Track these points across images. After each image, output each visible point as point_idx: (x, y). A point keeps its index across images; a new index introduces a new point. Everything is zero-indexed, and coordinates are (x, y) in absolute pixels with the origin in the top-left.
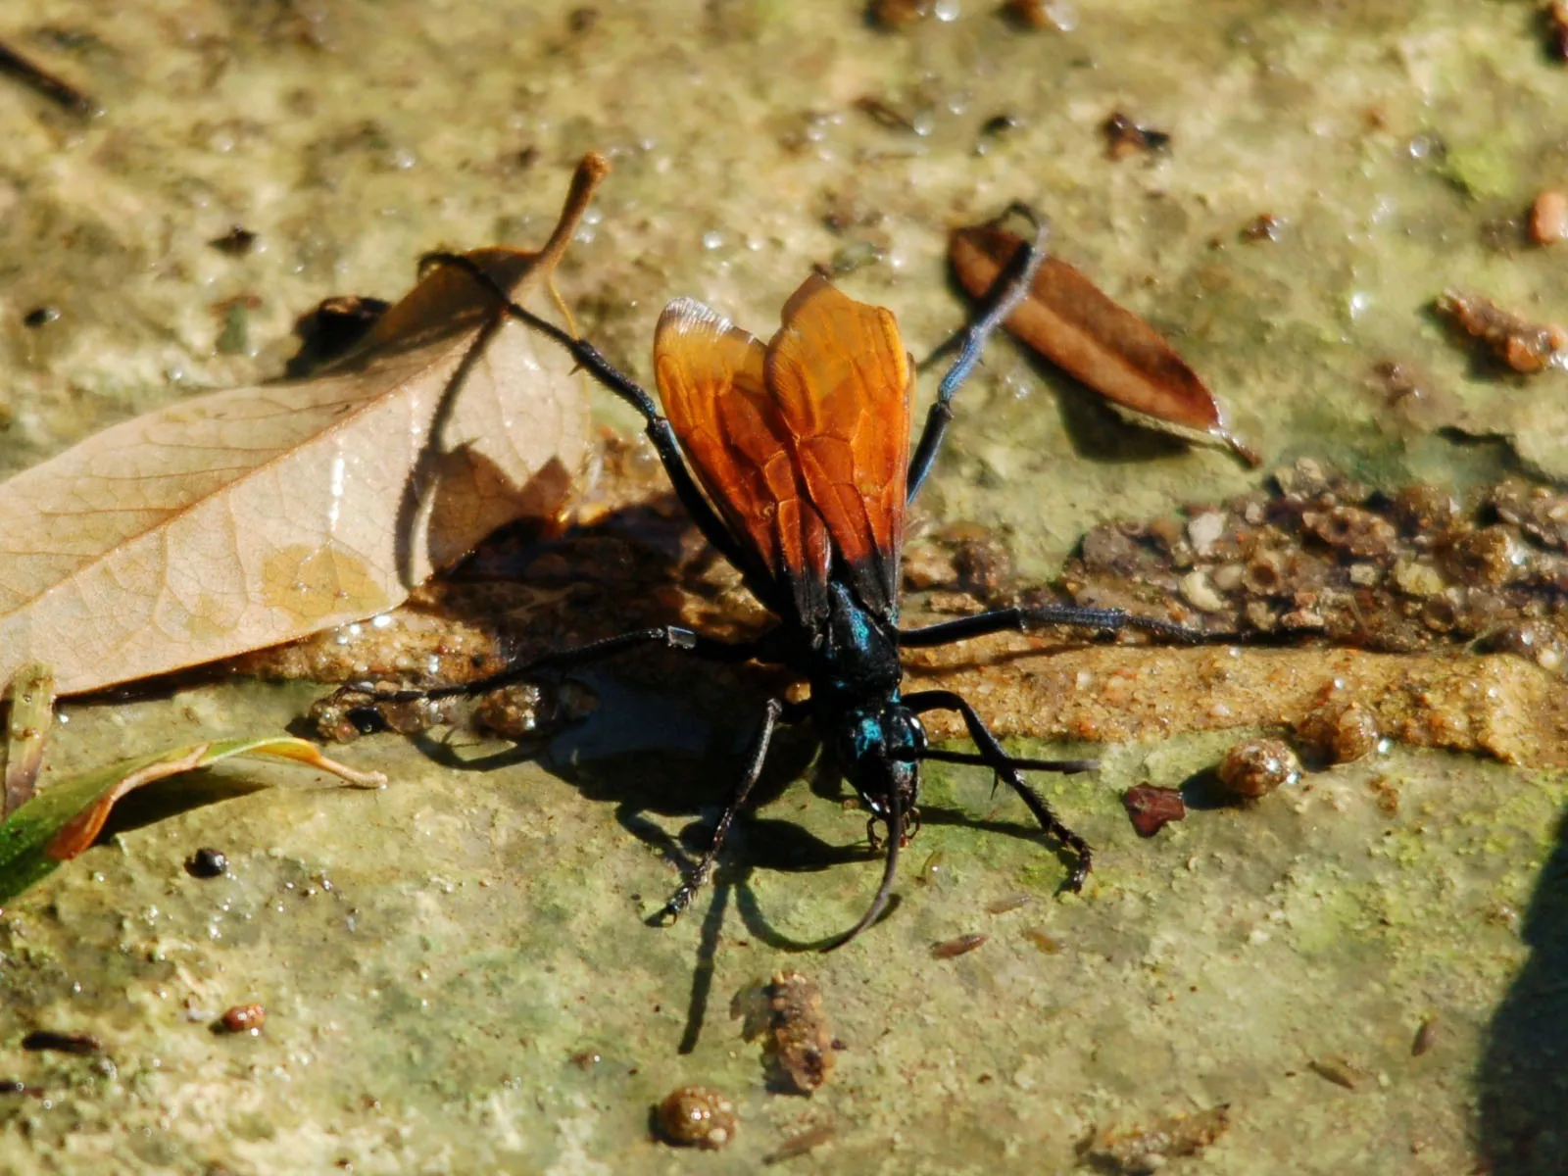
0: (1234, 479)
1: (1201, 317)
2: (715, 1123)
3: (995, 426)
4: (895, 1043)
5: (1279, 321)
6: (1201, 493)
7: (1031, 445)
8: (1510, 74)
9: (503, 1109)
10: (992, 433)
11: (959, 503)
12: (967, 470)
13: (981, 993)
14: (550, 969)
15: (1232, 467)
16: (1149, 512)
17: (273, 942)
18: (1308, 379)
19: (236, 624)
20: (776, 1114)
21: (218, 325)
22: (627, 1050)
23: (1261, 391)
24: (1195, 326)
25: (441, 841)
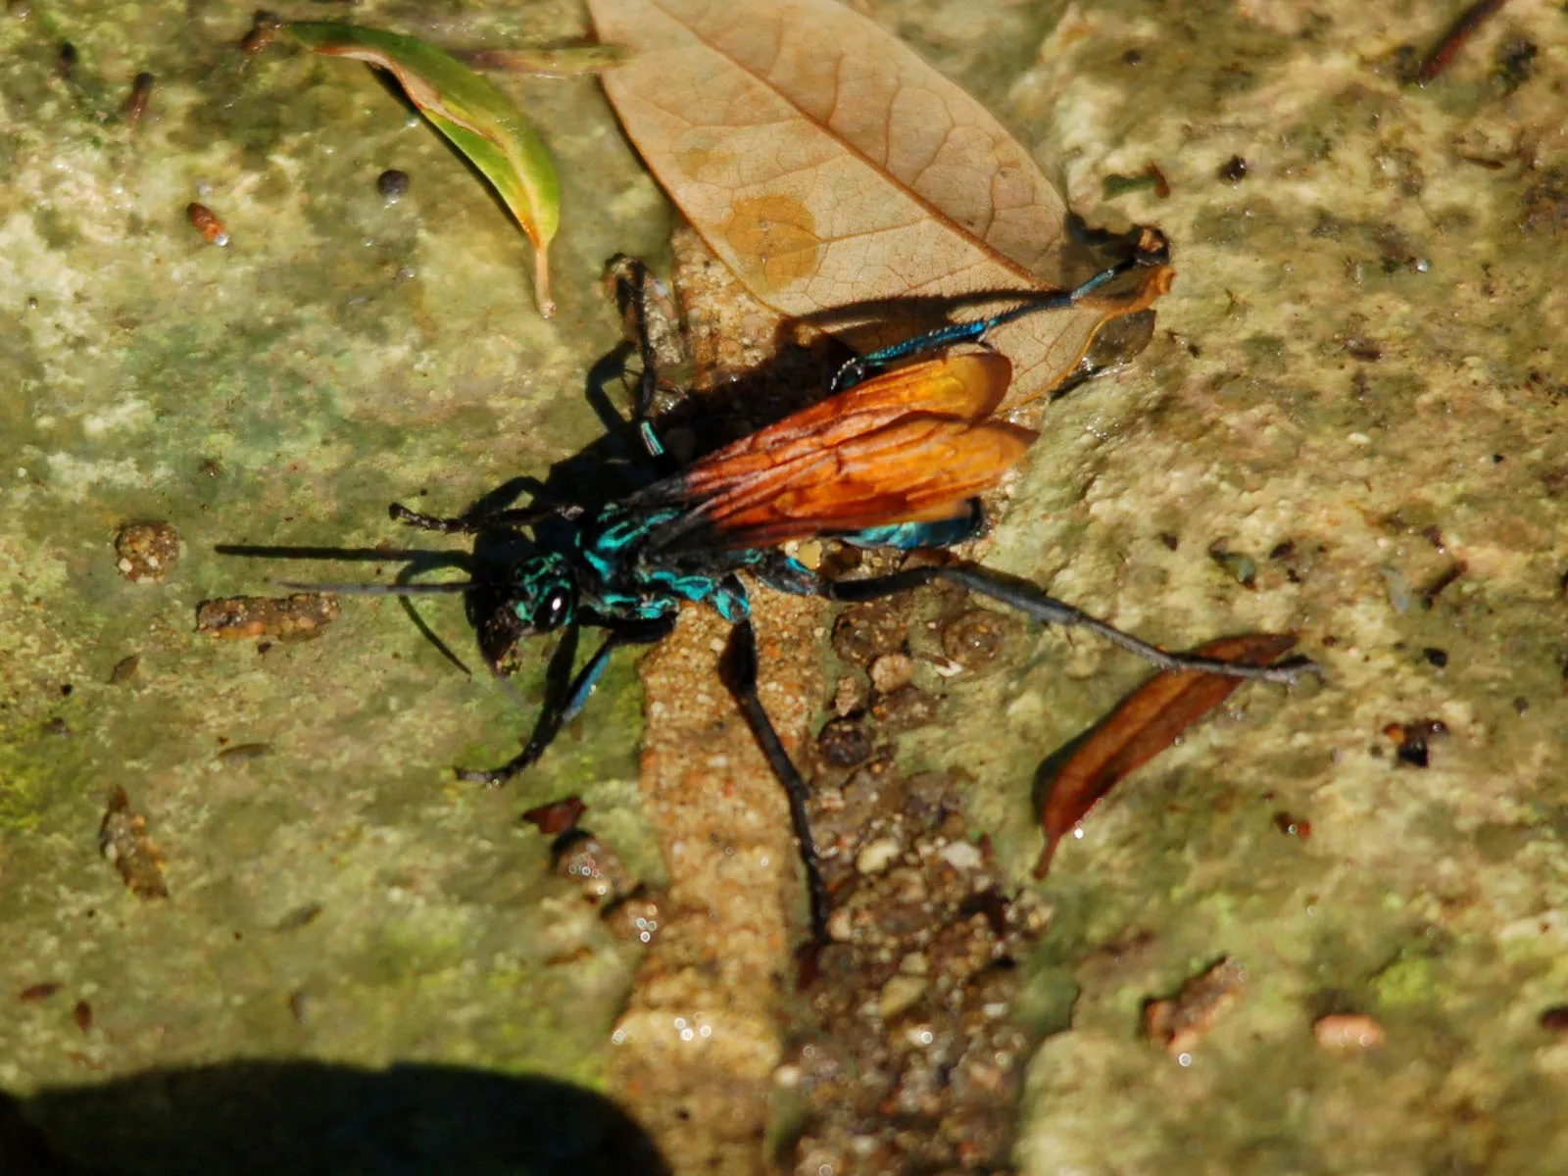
0: (1023, 867)
1: (1189, 803)
2: (136, 559)
3: (1057, 693)
4: (266, 682)
5: (1189, 855)
6: (1005, 848)
7: (1049, 728)
8: (1530, 989)
9: (132, 412)
10: (1051, 691)
11: (980, 690)
12: (1013, 686)
13: (329, 731)
14: (326, 443)
15: (1032, 860)
16: (979, 815)
17: (321, 247)
18: (1131, 891)
19: (701, 182)
20: (171, 612)
21: (1134, 173)
22: (232, 502)
23: (1116, 862)
24: (1177, 802)
25: (482, 361)
